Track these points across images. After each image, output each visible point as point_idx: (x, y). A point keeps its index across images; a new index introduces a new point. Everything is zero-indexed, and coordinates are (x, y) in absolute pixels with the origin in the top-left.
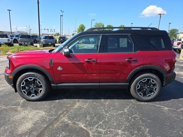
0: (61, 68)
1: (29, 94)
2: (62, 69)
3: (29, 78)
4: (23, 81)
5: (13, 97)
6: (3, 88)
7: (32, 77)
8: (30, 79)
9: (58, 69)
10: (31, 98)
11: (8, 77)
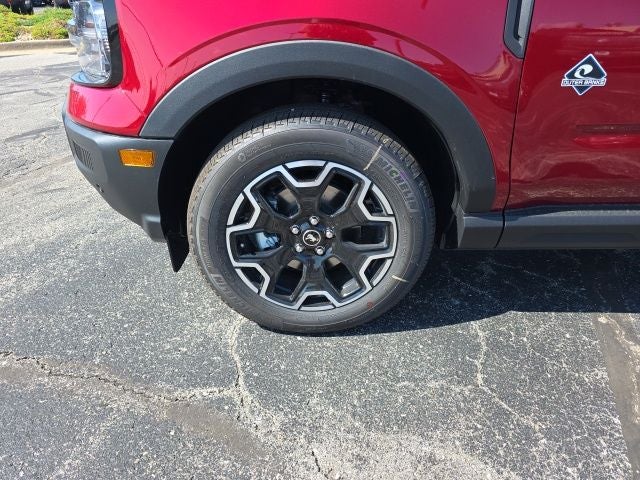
0: (596, 74)
1: (286, 283)
2: (602, 82)
3: (291, 165)
4: (247, 190)
5: (147, 289)
6: (60, 225)
7: (320, 163)
8: (299, 174)
9: (565, 82)
10: (296, 311)
11: (112, 155)
